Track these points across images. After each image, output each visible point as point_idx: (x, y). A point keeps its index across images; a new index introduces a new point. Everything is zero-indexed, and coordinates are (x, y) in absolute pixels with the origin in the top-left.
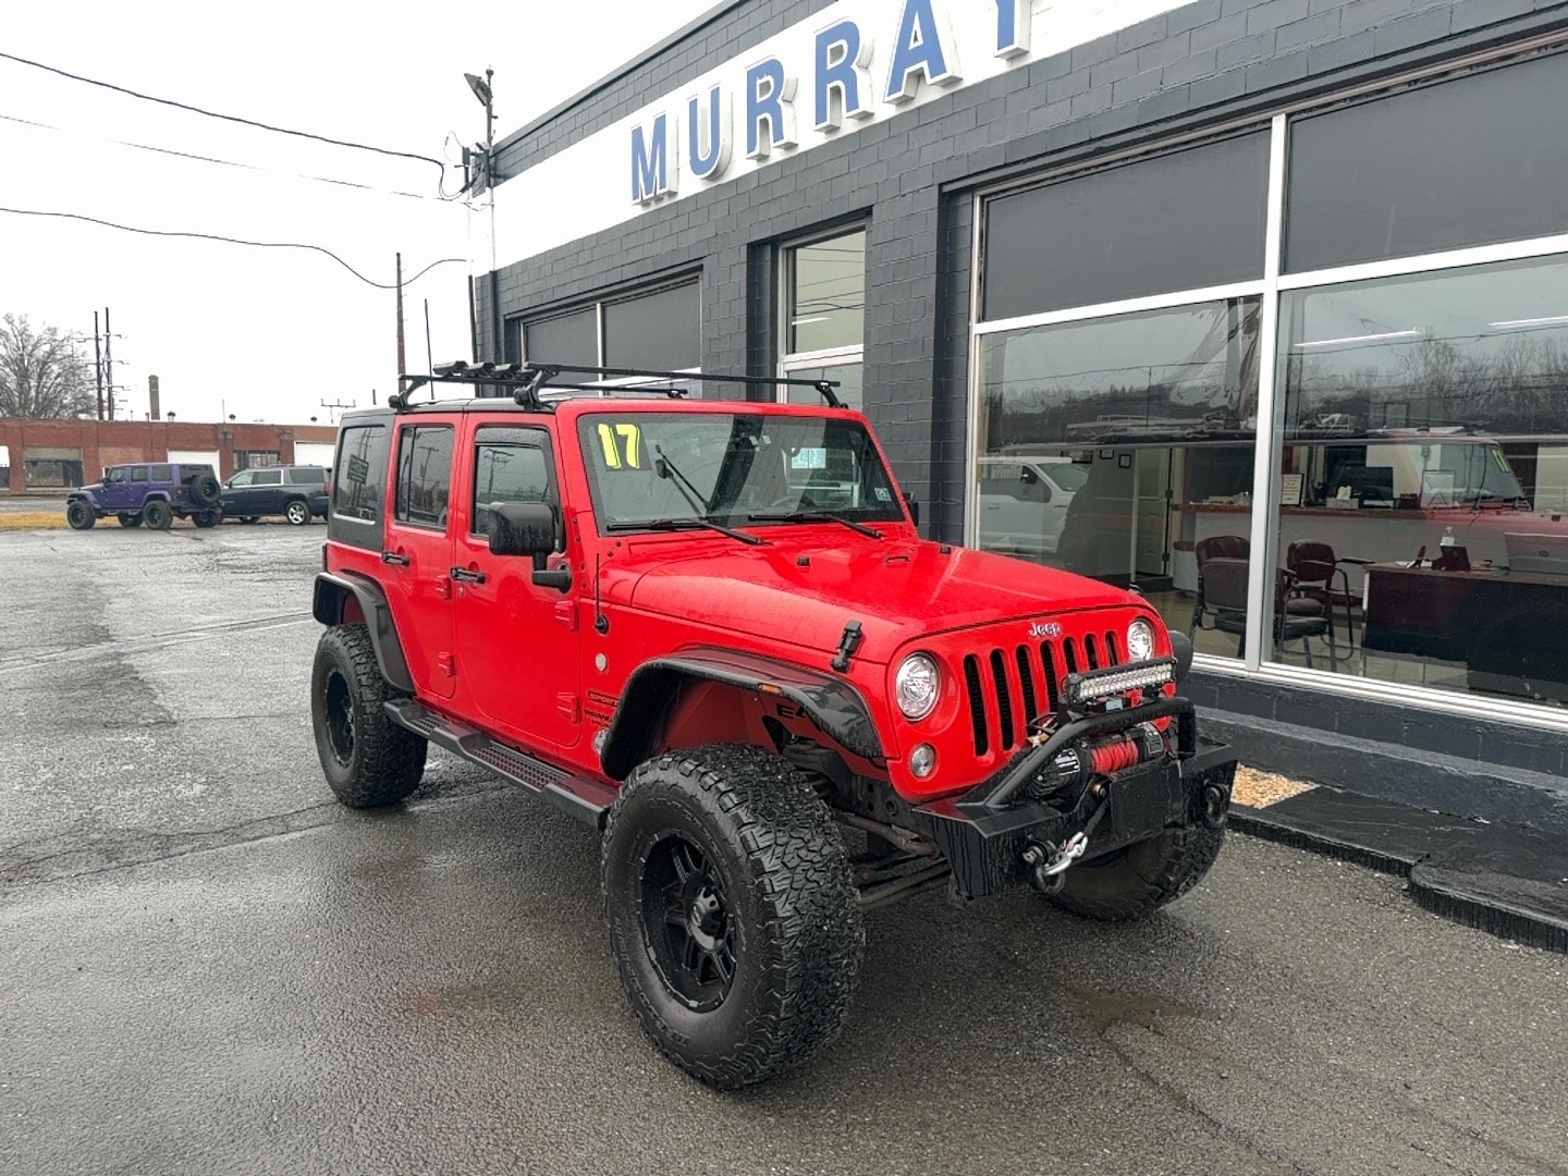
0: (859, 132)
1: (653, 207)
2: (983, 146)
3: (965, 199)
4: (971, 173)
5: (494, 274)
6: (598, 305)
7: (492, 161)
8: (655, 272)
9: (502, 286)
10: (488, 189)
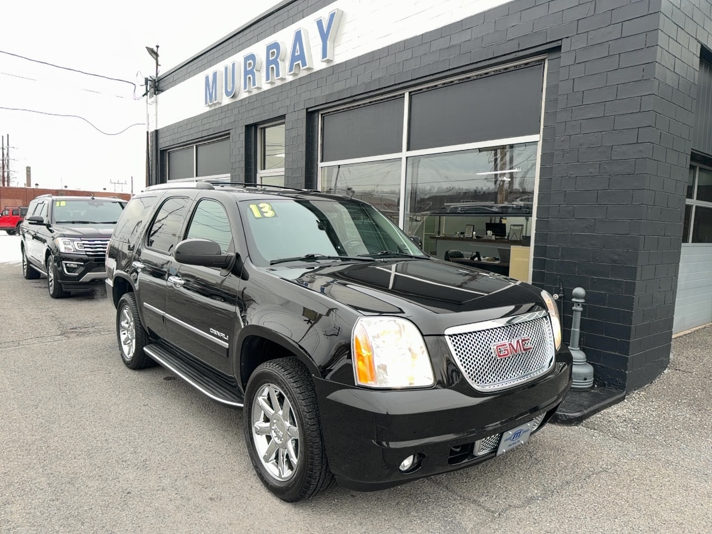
0: (282, 85)
1: (213, 108)
2: (318, 96)
3: (316, 115)
4: (317, 105)
5: (157, 131)
6: (195, 146)
7: (157, 84)
8: (212, 134)
9: (160, 136)
10: (155, 96)
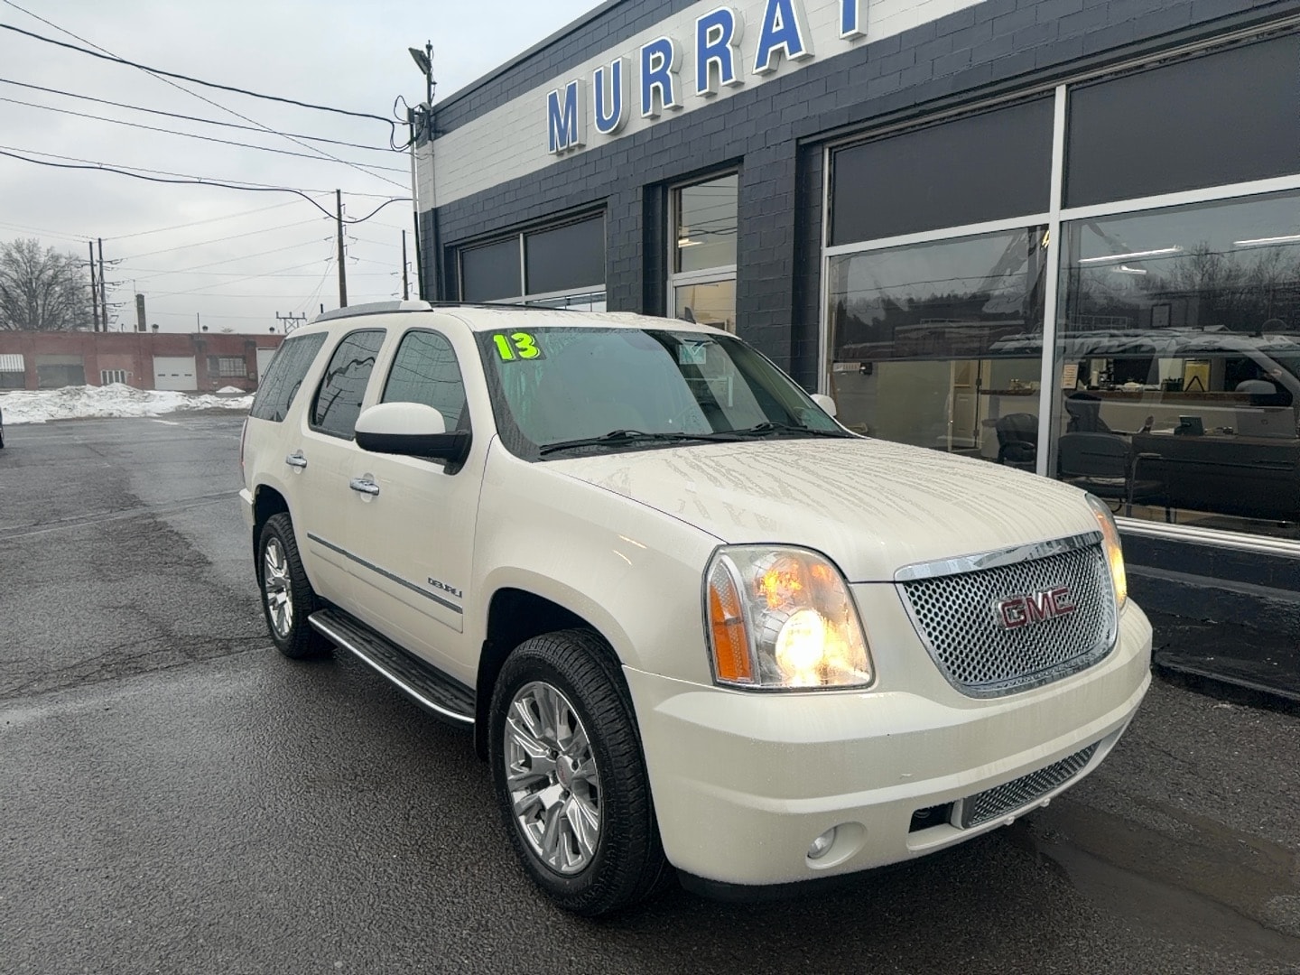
0: (733, 97)
1: (566, 156)
2: (832, 108)
3: (817, 150)
4: (822, 129)
5: (436, 211)
6: (521, 235)
7: (433, 119)
8: (567, 209)
9: (442, 221)
10: (429, 142)
